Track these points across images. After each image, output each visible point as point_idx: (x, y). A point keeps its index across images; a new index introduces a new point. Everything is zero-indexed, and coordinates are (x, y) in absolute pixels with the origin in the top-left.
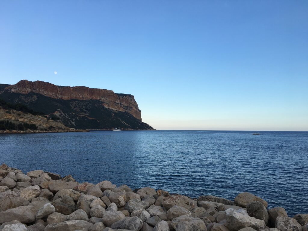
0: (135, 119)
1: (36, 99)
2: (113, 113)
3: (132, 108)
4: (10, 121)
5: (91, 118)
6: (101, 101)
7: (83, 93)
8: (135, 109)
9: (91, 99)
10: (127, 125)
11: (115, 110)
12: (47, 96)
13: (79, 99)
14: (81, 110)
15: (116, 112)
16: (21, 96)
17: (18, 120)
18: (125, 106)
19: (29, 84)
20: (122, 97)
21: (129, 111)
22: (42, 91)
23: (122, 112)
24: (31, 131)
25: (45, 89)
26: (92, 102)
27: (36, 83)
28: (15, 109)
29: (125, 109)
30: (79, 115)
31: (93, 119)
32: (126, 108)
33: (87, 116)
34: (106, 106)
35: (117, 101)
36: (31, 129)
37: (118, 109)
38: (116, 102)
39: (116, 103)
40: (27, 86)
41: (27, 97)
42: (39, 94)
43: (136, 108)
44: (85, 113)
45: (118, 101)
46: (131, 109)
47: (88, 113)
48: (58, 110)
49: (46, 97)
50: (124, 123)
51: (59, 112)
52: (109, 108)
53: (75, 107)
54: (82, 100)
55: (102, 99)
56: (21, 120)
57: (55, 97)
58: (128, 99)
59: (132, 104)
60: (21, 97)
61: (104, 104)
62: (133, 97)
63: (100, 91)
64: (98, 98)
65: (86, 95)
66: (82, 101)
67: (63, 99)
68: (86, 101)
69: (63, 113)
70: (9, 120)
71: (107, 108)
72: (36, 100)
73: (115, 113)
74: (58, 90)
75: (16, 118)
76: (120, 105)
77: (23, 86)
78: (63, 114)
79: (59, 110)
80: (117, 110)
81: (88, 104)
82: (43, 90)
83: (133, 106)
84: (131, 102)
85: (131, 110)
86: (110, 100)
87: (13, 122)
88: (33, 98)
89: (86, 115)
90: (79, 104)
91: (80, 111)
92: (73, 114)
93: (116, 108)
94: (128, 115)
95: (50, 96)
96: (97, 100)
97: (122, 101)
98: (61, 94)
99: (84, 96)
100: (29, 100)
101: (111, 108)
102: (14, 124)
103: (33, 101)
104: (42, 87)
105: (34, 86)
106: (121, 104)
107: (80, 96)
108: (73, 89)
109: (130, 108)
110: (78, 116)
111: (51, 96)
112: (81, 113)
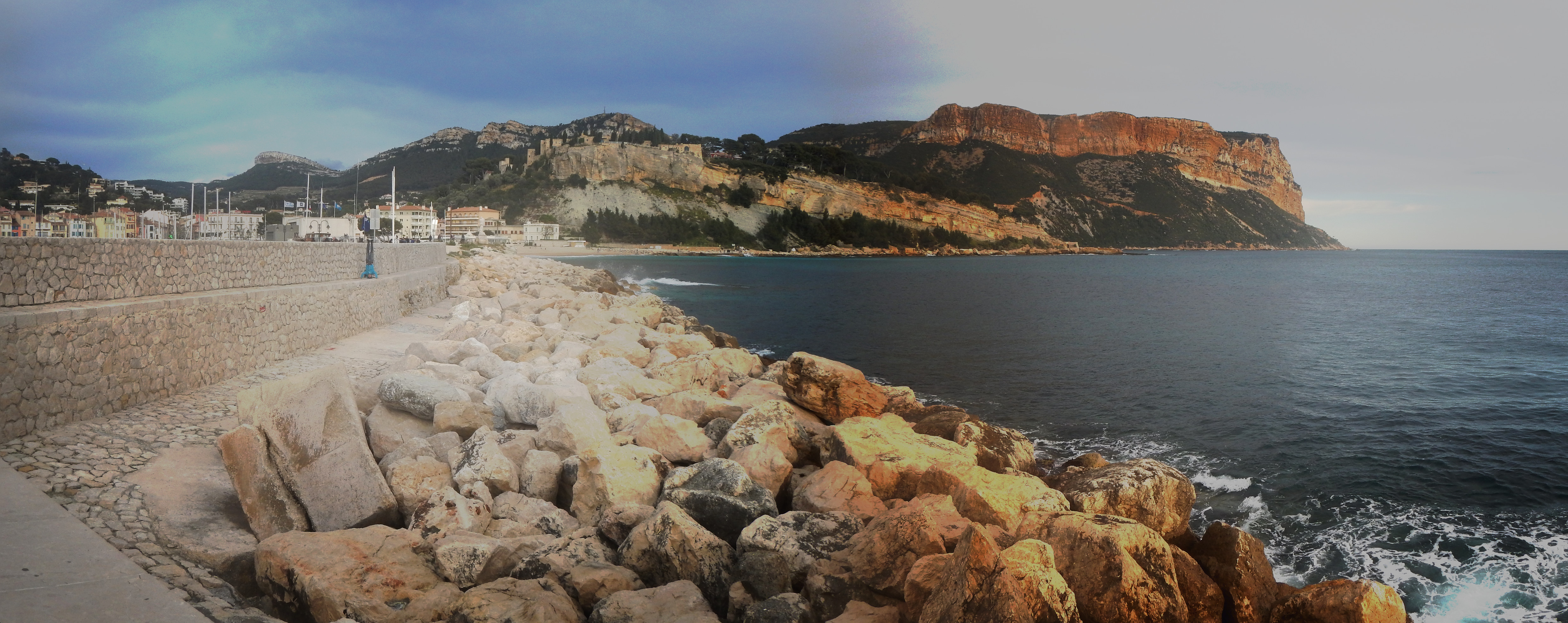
0: (1280, 214)
1: (982, 157)
2: (1211, 194)
3: (1271, 177)
4: (899, 223)
5: (1140, 213)
6: (1171, 156)
7: (1115, 134)
8: (1282, 182)
9: (1141, 153)
10: (1255, 232)
11: (1218, 184)
12: (1011, 148)
13: (1104, 153)
14: (1109, 187)
15: (1221, 191)
16: (942, 151)
17: (920, 220)
18: (1249, 173)
19: (962, 114)
20: (1240, 144)
21: (1262, 189)
22: (998, 133)
23: (1239, 191)
24: (954, 251)
25: (1005, 127)
26: (1143, 160)
27: (982, 112)
28: (913, 190)
29: (1248, 181)
30: (1104, 204)
31: (1147, 214)
32: (1251, 179)
33: (1128, 204)
34: (1188, 174)
35: (1223, 157)
36: (954, 244)
37: (1226, 182)
38: (1221, 158)
39: (1219, 162)
40: (958, 121)
41: (958, 154)
42: (989, 142)
43: (1284, 179)
44: (1123, 195)
45: (1227, 158)
46: (1267, 182)
47: (1129, 196)
48: (1043, 190)
49: (1007, 149)
50: (1247, 228)
51: (1045, 196)
52: (1196, 181)
53: (1091, 178)
54: (1112, 154)
55: (1175, 149)
56: (927, 218)
57: (1034, 150)
58: (1257, 148)
59: (1272, 164)
60: (943, 153)
61: (1180, 167)
62: (1276, 141)
63: (1167, 126)
64: (1161, 149)
65: (1126, 138)
66: (1114, 159)
67: (1055, 156)
68: (1124, 158)
69: (1058, 197)
70: (897, 220)
71: (1191, 178)
72: (981, 160)
73: (1216, 196)
74: (1043, 127)
75: (914, 214)
76: (1232, 168)
77: (948, 123)
78: (1057, 201)
79: (1045, 187)
80: (1224, 185)
81: (1131, 168)
82: (1000, 130)
83: (1275, 170)
84: (1268, 159)
85: (1269, 185)
86: (1199, 153)
87: (906, 224)
88: (973, 155)
89: (1123, 204)
90: (1103, 168)
91: (1105, 190)
92: (1085, 201)
93: (1219, 179)
94: (1258, 202)
95: (1017, 148)
96: (1158, 155)
97: (1239, 155)
98: (1052, 139)
99: (1118, 143)
100: (964, 162)
101: (1201, 179)
102: (908, 230)
103: (973, 166)
104: (996, 121)
105: (977, 122)
106: (1235, 167)
107: (1104, 144)
108: (1086, 122)
109: (1266, 177)
110: (1099, 207)
111: (1023, 146)
112: (1109, 197)
